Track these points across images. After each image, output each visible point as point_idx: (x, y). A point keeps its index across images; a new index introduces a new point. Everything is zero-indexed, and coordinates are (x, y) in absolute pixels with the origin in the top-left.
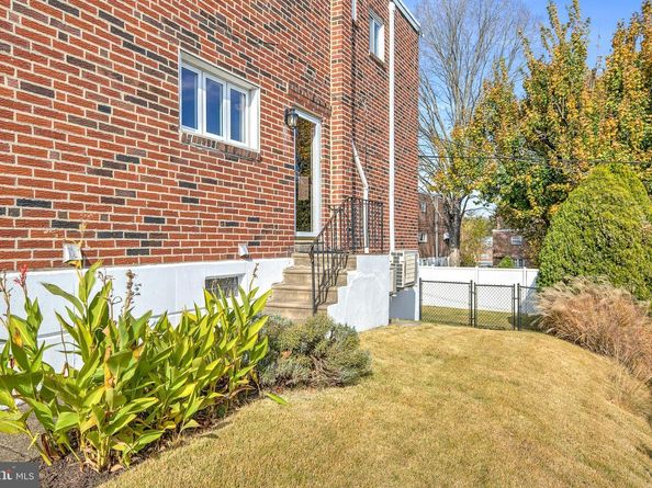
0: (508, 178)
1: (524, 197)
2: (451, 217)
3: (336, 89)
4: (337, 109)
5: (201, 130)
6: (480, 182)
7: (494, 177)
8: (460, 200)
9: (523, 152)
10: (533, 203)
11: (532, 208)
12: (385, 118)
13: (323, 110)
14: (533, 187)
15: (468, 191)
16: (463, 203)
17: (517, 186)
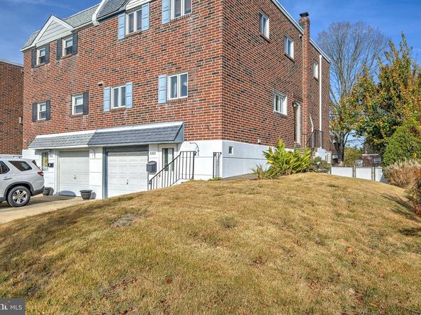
0: (371, 123)
1: (379, 132)
2: (339, 144)
3: (304, 92)
4: (305, 99)
5: (275, 110)
6: (356, 126)
7: (363, 123)
8: (344, 135)
9: (379, 110)
10: (384, 136)
11: (383, 138)
12: (318, 100)
13: (301, 100)
14: (383, 128)
15: (349, 130)
16: (345, 137)
17: (376, 127)
